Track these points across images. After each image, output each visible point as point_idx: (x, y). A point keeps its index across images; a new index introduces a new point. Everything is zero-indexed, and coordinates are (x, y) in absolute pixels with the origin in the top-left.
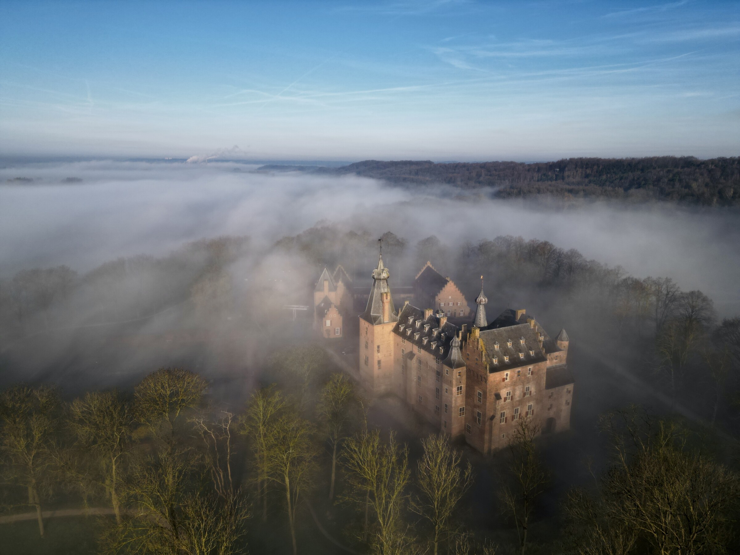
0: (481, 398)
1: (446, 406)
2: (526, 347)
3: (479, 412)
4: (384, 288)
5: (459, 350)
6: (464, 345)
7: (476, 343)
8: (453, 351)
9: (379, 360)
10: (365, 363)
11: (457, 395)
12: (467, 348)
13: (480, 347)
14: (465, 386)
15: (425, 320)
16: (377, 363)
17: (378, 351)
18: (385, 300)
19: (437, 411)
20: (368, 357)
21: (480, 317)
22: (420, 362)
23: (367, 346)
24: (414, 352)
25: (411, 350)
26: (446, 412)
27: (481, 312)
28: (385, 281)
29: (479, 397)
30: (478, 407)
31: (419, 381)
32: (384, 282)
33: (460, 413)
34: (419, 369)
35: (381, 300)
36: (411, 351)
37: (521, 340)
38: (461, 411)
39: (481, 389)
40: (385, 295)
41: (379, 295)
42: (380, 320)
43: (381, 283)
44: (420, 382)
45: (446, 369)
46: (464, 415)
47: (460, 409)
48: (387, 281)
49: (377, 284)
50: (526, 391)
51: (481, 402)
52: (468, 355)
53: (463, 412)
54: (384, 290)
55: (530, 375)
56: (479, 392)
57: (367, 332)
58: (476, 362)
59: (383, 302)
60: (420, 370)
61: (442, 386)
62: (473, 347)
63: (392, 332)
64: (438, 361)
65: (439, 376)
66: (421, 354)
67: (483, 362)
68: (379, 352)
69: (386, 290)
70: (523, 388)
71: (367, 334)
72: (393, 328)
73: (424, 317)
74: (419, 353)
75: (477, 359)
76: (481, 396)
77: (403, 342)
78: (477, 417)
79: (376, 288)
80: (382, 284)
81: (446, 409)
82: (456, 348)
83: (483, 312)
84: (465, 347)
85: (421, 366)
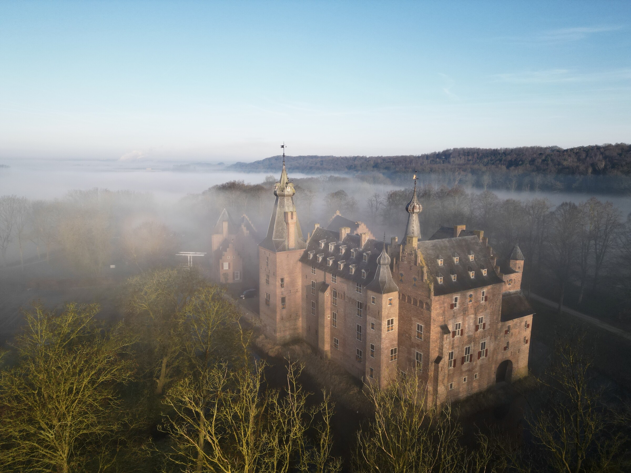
0: (422, 333)
1: (372, 347)
2: (476, 265)
3: (419, 353)
4: (288, 207)
5: (389, 269)
6: (395, 262)
7: (413, 257)
8: (381, 270)
9: (283, 297)
10: (266, 303)
11: (388, 331)
12: (400, 266)
13: (419, 261)
14: (398, 318)
15: (341, 242)
16: (281, 301)
17: (281, 286)
18: (290, 221)
19: (358, 356)
20: (269, 295)
21: (413, 230)
22: (335, 294)
23: (268, 281)
24: (327, 283)
25: (323, 280)
26: (372, 355)
27: (415, 223)
28: (290, 198)
29: (418, 332)
30: (418, 345)
31: (333, 320)
32: (289, 200)
33: (392, 357)
34: (334, 303)
35: (285, 221)
36: (324, 282)
37: (469, 255)
38: (392, 353)
39: (422, 320)
40: (289, 215)
41: (283, 214)
42: (284, 246)
43: (285, 200)
44: (336, 321)
45: (372, 296)
46: (397, 359)
47: (391, 350)
48: (292, 198)
49: (280, 202)
50: (479, 323)
51: (421, 338)
52: (402, 275)
53: (395, 355)
54: (289, 209)
55: (483, 301)
56: (418, 325)
57: (267, 263)
58: (414, 282)
59: (287, 224)
60: (335, 305)
61: (365, 321)
62: (409, 262)
63: (299, 262)
64: (360, 289)
65: (361, 308)
66: (336, 283)
67: (424, 281)
68: (283, 287)
69: (291, 209)
70: (476, 318)
71: (267, 265)
72: (300, 257)
73: (339, 238)
74: (334, 282)
75: (415, 279)
76: (421, 331)
77: (313, 273)
78: (416, 360)
79: (278, 207)
80: (286, 202)
81: (372, 352)
82: (385, 267)
83: (417, 223)
84: (397, 265)
85: (336, 299)
